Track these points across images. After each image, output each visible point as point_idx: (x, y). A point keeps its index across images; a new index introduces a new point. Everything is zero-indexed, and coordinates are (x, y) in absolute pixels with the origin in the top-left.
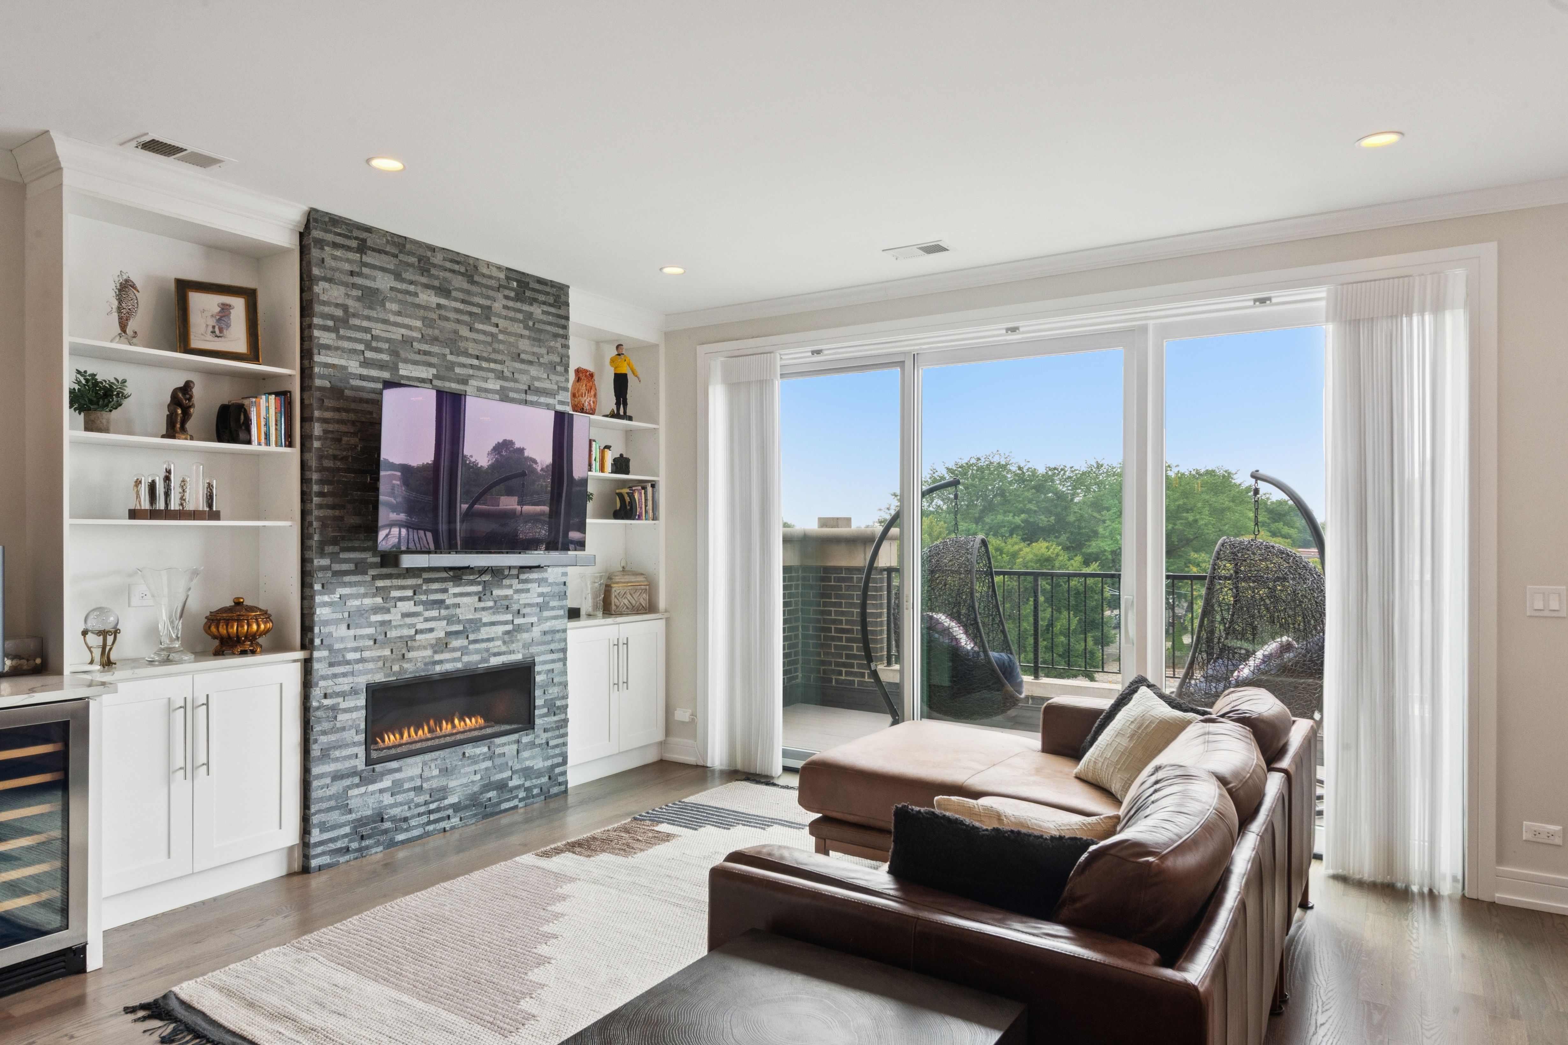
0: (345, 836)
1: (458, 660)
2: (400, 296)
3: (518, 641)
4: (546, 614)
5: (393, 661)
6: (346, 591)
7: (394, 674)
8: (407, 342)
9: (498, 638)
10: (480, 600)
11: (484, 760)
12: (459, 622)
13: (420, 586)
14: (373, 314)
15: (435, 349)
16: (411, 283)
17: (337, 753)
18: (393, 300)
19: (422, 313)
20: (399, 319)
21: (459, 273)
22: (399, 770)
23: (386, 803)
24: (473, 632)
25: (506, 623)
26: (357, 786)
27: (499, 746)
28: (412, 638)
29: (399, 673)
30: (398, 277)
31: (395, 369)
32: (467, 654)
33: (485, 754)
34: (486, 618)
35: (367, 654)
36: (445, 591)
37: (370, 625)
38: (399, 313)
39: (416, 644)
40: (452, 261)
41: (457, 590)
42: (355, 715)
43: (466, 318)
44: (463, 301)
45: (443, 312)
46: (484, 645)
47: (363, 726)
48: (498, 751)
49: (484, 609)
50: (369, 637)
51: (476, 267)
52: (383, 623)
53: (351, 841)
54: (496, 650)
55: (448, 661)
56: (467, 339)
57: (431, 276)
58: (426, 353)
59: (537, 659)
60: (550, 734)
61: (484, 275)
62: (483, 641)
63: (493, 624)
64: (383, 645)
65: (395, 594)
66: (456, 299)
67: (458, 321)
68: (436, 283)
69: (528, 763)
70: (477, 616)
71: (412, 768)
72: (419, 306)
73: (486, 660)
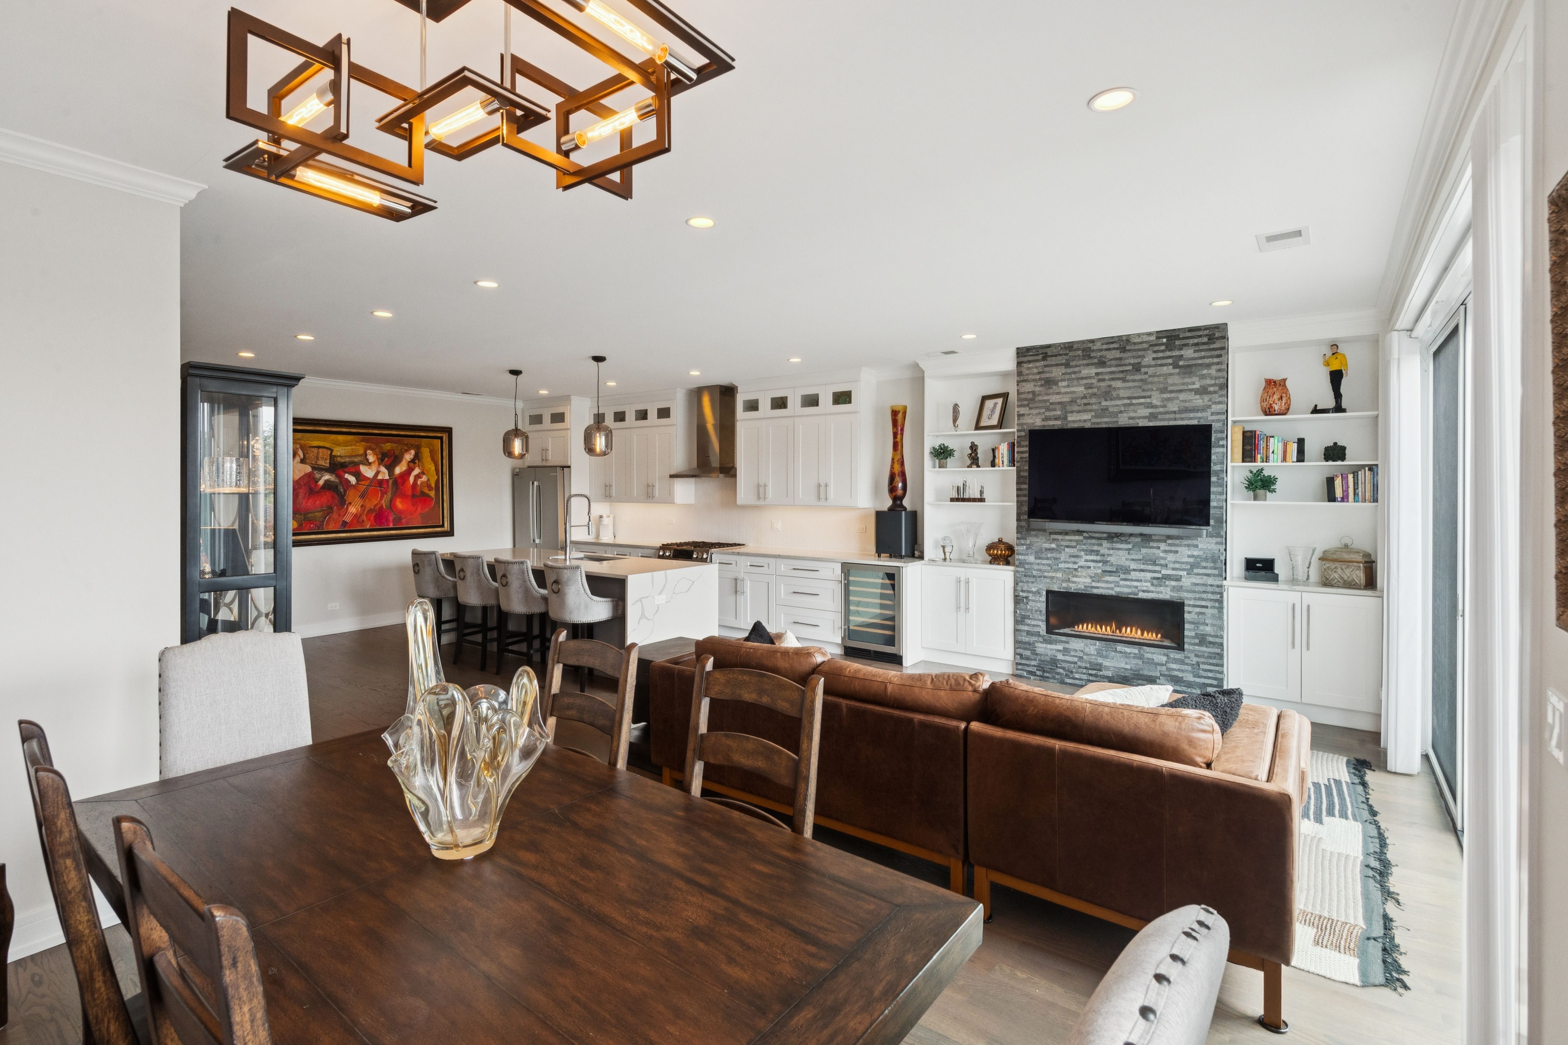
0: (1034, 666)
1: (1112, 589)
2: (1067, 377)
3: (1167, 586)
4: (1196, 571)
5: (1063, 581)
6: (1035, 539)
7: (1064, 588)
8: (1073, 402)
9: (1146, 581)
10: (1129, 554)
11: (1134, 658)
12: (1112, 565)
13: (1082, 541)
14: (1051, 391)
15: (1093, 400)
16: (1076, 366)
17: (1029, 622)
18: (1062, 380)
19: (1085, 381)
20: (1068, 390)
21: (1114, 349)
22: (1067, 642)
23: (1058, 658)
24: (1124, 573)
25: (1155, 572)
26: (1041, 642)
27: (1147, 653)
28: (1076, 570)
29: (1067, 588)
30: (1067, 365)
31: (1065, 418)
32: (1118, 586)
33: (1135, 654)
34: (1133, 566)
35: (1046, 574)
36: (1101, 545)
37: (1047, 559)
38: (1068, 386)
39: (1079, 574)
40: (1107, 343)
41: (1109, 545)
42: (1039, 605)
43: (1121, 375)
44: (1117, 366)
45: (1101, 377)
46: (1135, 584)
47: (1044, 611)
48: (1147, 655)
49: (1133, 560)
50: (1049, 565)
51: (1128, 341)
52: (1056, 559)
53: (1037, 670)
54: (1145, 588)
55: (1102, 588)
56: (1119, 389)
57: (1090, 357)
58: (1085, 404)
59: (1186, 602)
60: (1203, 660)
61: (1135, 344)
62: (1132, 580)
63: (1142, 571)
64: (1056, 570)
65: (1062, 543)
66: (1110, 366)
67: (1113, 379)
68: (1096, 361)
69: (1176, 673)
70: (1128, 563)
71: (1076, 644)
72: (1083, 378)
73: (1137, 594)
